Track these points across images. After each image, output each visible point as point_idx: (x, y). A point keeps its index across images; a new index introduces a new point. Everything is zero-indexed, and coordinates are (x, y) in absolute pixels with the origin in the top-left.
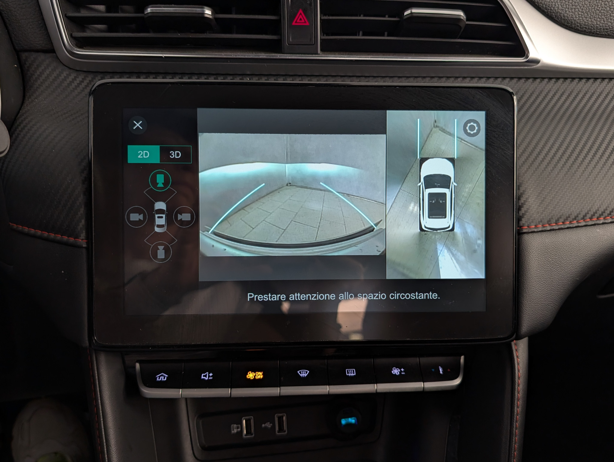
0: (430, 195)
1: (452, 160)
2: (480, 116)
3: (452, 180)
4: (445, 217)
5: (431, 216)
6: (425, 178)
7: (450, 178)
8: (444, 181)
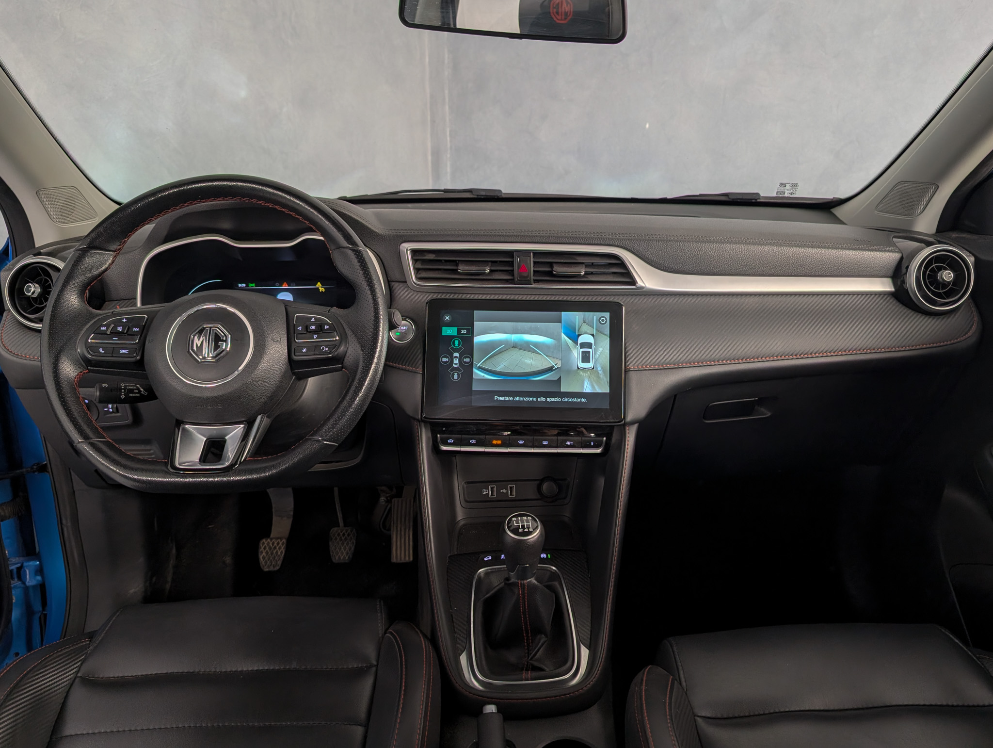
0: (582, 352)
1: (593, 335)
2: (607, 315)
3: (593, 345)
4: (590, 362)
5: (583, 362)
6: (580, 344)
7: (592, 344)
8: (589, 345)
